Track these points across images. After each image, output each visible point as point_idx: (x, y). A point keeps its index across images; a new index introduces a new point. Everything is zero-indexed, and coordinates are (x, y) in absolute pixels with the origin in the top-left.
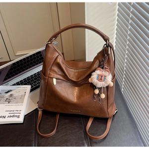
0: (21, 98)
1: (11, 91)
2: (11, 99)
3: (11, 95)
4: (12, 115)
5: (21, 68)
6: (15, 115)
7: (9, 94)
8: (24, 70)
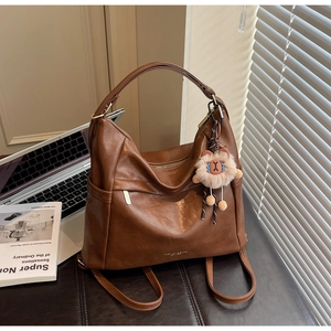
0: (44, 229)
1: (19, 214)
2: (23, 232)
3: (21, 224)
4: (30, 265)
5: (39, 167)
6: (38, 263)
7: (16, 221)
8: (44, 172)
